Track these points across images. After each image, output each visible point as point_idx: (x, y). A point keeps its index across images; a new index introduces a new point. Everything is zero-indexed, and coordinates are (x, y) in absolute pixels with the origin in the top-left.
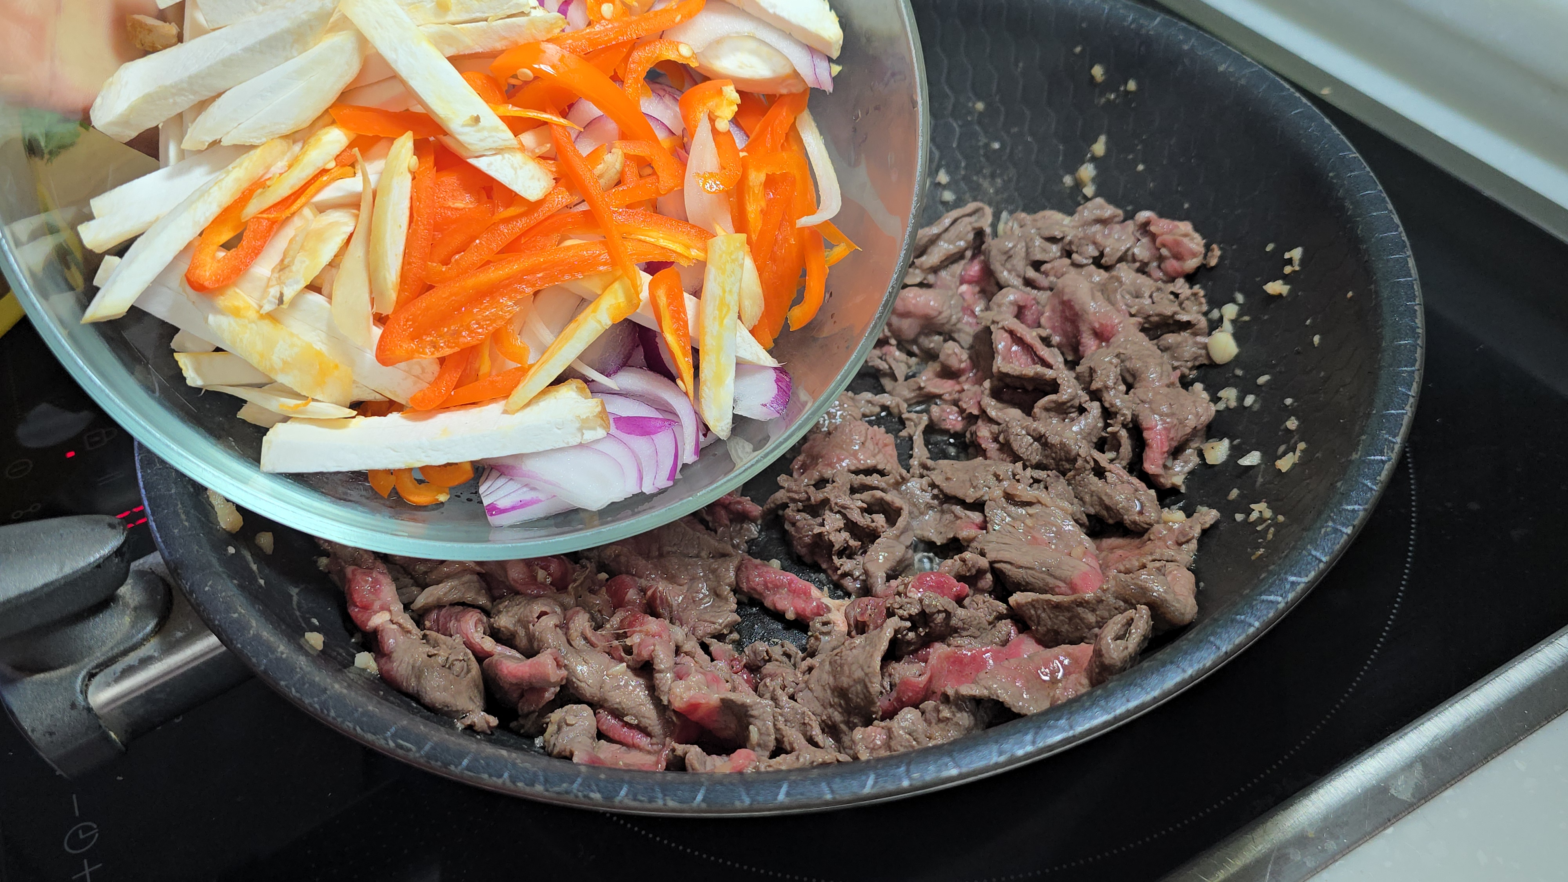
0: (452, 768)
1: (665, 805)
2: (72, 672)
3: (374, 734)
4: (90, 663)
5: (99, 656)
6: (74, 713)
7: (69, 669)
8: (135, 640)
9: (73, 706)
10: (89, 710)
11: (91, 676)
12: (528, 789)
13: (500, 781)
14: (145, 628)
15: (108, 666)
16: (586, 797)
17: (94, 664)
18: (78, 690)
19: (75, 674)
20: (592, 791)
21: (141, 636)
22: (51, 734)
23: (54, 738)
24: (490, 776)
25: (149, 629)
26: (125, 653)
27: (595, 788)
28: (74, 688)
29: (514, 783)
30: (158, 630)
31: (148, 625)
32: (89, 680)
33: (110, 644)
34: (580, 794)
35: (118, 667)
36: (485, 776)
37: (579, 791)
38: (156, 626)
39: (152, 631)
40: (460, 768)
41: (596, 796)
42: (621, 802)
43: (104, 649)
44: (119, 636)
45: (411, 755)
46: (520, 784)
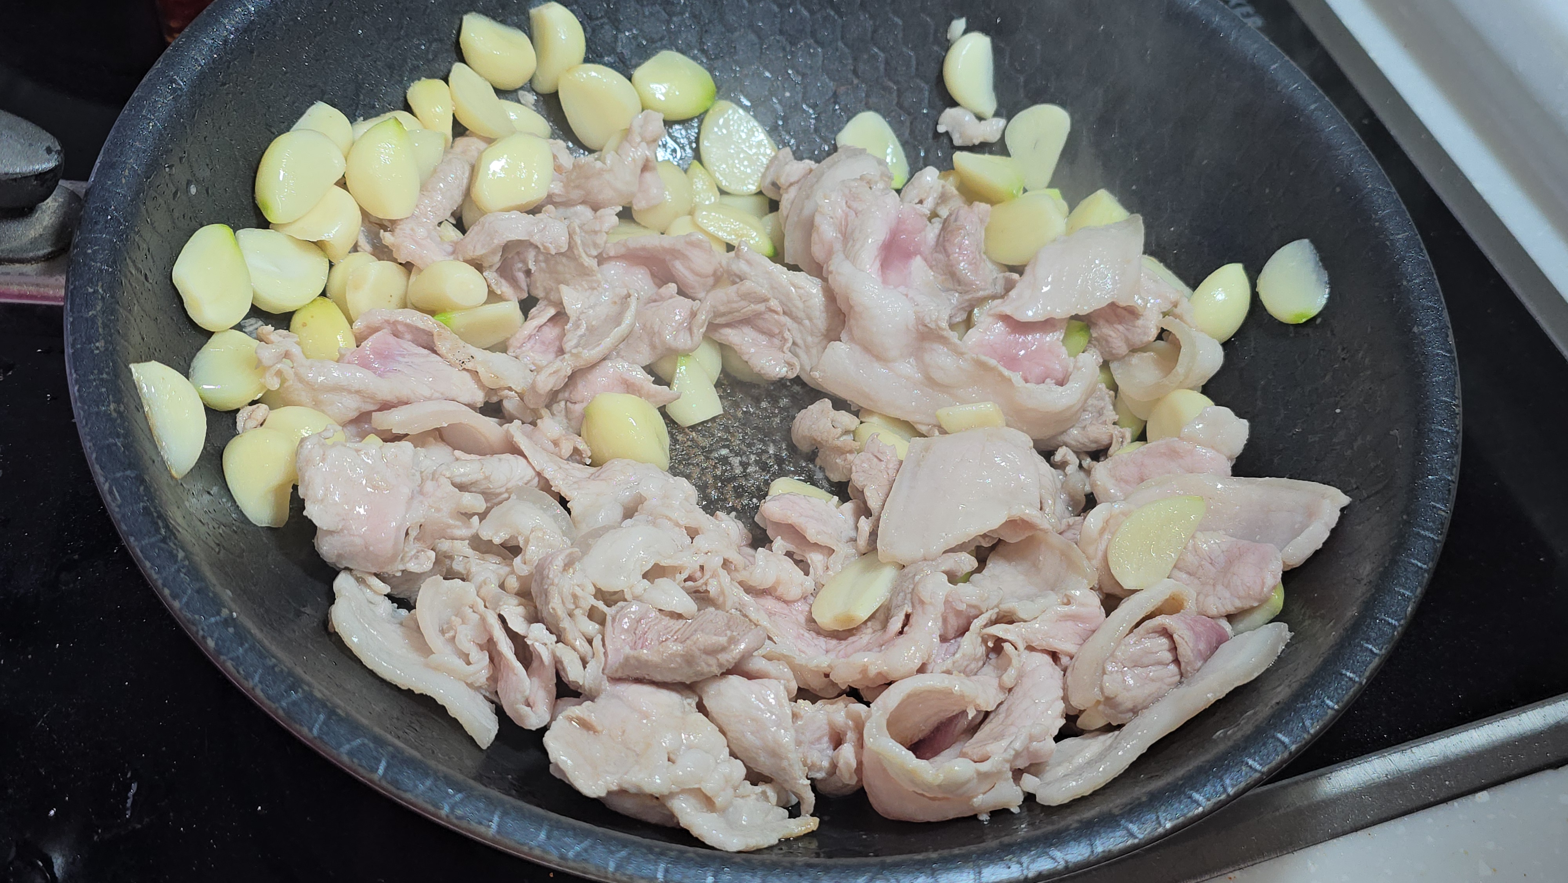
0: (132, 539)
1: (253, 689)
3: (102, 468)
8: (25, 255)
12: (170, 599)
13: (155, 576)
14: (39, 250)
16: (204, 637)
20: (212, 637)
21: (31, 254)
24: (151, 568)
25: (41, 253)
26: (12, 261)
27: (216, 635)
29: (164, 585)
30: (48, 258)
31: (43, 248)
34: (201, 633)
36: (148, 564)
37: (203, 630)
38: (49, 254)
39: (44, 256)
40: (136, 543)
41: (211, 643)
42: (224, 661)
44: (15, 244)
45: (113, 505)
46: (167, 592)
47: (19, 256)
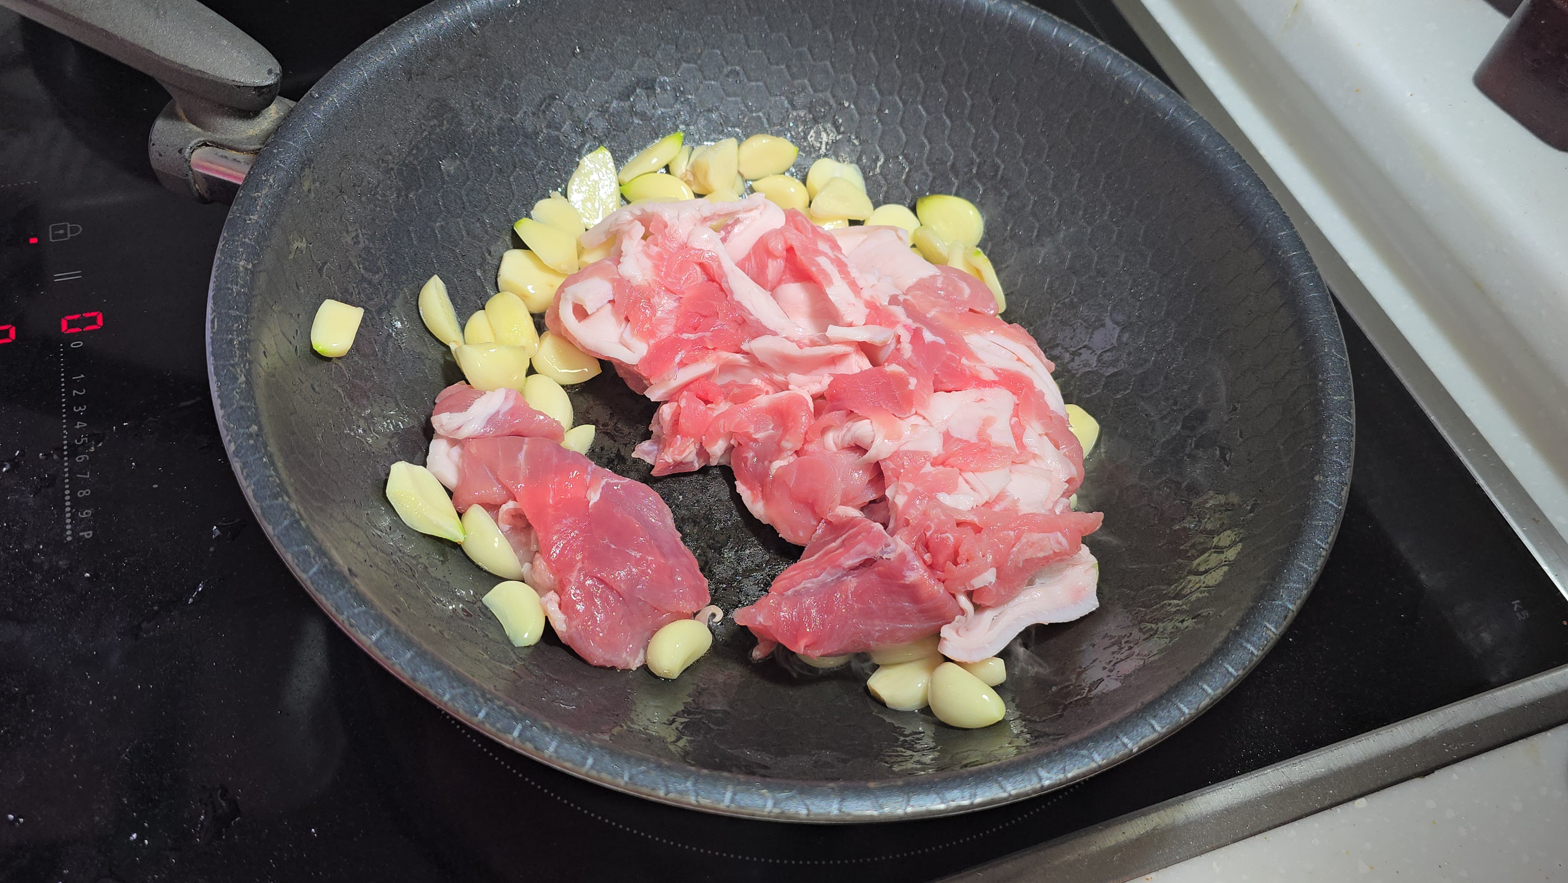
0: (211, 359)
1: (247, 486)
2: (199, 133)
3: (215, 302)
4: (208, 136)
5: (218, 137)
6: (178, 154)
7: (199, 130)
8: (240, 146)
9: (180, 151)
10: (188, 161)
11: (205, 144)
12: (218, 408)
13: (215, 389)
14: (251, 145)
15: (217, 147)
16: (230, 442)
17: (211, 139)
18: (191, 145)
19: (198, 135)
20: (235, 443)
21: (246, 147)
22: (160, 155)
23: (160, 158)
24: (215, 382)
25: (252, 147)
26: (230, 148)
27: (239, 442)
28: (190, 143)
29: (218, 398)
31: (255, 144)
32: (202, 145)
33: (230, 137)
34: (229, 438)
35: (221, 152)
36: (214, 379)
39: (253, 151)
40: (213, 362)
41: (233, 447)
42: (236, 462)
43: (224, 137)
44: (236, 137)
45: (210, 332)
46: (218, 402)
47: (236, 146)
